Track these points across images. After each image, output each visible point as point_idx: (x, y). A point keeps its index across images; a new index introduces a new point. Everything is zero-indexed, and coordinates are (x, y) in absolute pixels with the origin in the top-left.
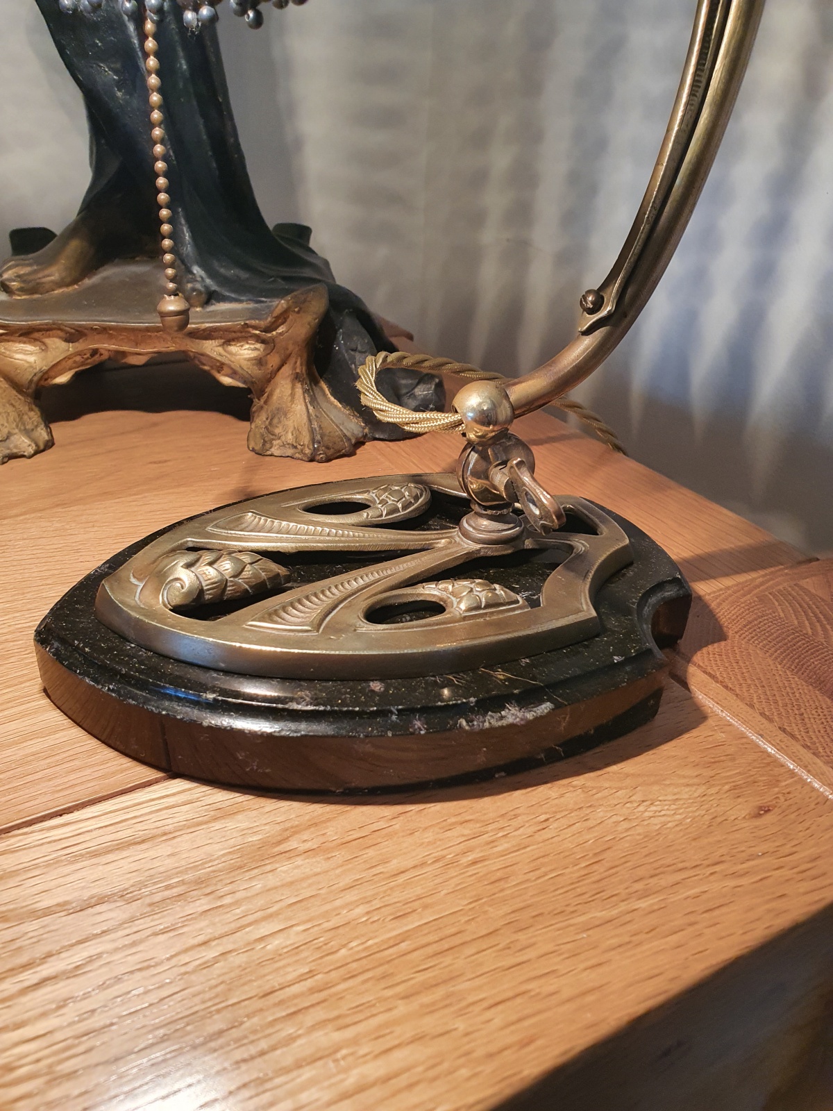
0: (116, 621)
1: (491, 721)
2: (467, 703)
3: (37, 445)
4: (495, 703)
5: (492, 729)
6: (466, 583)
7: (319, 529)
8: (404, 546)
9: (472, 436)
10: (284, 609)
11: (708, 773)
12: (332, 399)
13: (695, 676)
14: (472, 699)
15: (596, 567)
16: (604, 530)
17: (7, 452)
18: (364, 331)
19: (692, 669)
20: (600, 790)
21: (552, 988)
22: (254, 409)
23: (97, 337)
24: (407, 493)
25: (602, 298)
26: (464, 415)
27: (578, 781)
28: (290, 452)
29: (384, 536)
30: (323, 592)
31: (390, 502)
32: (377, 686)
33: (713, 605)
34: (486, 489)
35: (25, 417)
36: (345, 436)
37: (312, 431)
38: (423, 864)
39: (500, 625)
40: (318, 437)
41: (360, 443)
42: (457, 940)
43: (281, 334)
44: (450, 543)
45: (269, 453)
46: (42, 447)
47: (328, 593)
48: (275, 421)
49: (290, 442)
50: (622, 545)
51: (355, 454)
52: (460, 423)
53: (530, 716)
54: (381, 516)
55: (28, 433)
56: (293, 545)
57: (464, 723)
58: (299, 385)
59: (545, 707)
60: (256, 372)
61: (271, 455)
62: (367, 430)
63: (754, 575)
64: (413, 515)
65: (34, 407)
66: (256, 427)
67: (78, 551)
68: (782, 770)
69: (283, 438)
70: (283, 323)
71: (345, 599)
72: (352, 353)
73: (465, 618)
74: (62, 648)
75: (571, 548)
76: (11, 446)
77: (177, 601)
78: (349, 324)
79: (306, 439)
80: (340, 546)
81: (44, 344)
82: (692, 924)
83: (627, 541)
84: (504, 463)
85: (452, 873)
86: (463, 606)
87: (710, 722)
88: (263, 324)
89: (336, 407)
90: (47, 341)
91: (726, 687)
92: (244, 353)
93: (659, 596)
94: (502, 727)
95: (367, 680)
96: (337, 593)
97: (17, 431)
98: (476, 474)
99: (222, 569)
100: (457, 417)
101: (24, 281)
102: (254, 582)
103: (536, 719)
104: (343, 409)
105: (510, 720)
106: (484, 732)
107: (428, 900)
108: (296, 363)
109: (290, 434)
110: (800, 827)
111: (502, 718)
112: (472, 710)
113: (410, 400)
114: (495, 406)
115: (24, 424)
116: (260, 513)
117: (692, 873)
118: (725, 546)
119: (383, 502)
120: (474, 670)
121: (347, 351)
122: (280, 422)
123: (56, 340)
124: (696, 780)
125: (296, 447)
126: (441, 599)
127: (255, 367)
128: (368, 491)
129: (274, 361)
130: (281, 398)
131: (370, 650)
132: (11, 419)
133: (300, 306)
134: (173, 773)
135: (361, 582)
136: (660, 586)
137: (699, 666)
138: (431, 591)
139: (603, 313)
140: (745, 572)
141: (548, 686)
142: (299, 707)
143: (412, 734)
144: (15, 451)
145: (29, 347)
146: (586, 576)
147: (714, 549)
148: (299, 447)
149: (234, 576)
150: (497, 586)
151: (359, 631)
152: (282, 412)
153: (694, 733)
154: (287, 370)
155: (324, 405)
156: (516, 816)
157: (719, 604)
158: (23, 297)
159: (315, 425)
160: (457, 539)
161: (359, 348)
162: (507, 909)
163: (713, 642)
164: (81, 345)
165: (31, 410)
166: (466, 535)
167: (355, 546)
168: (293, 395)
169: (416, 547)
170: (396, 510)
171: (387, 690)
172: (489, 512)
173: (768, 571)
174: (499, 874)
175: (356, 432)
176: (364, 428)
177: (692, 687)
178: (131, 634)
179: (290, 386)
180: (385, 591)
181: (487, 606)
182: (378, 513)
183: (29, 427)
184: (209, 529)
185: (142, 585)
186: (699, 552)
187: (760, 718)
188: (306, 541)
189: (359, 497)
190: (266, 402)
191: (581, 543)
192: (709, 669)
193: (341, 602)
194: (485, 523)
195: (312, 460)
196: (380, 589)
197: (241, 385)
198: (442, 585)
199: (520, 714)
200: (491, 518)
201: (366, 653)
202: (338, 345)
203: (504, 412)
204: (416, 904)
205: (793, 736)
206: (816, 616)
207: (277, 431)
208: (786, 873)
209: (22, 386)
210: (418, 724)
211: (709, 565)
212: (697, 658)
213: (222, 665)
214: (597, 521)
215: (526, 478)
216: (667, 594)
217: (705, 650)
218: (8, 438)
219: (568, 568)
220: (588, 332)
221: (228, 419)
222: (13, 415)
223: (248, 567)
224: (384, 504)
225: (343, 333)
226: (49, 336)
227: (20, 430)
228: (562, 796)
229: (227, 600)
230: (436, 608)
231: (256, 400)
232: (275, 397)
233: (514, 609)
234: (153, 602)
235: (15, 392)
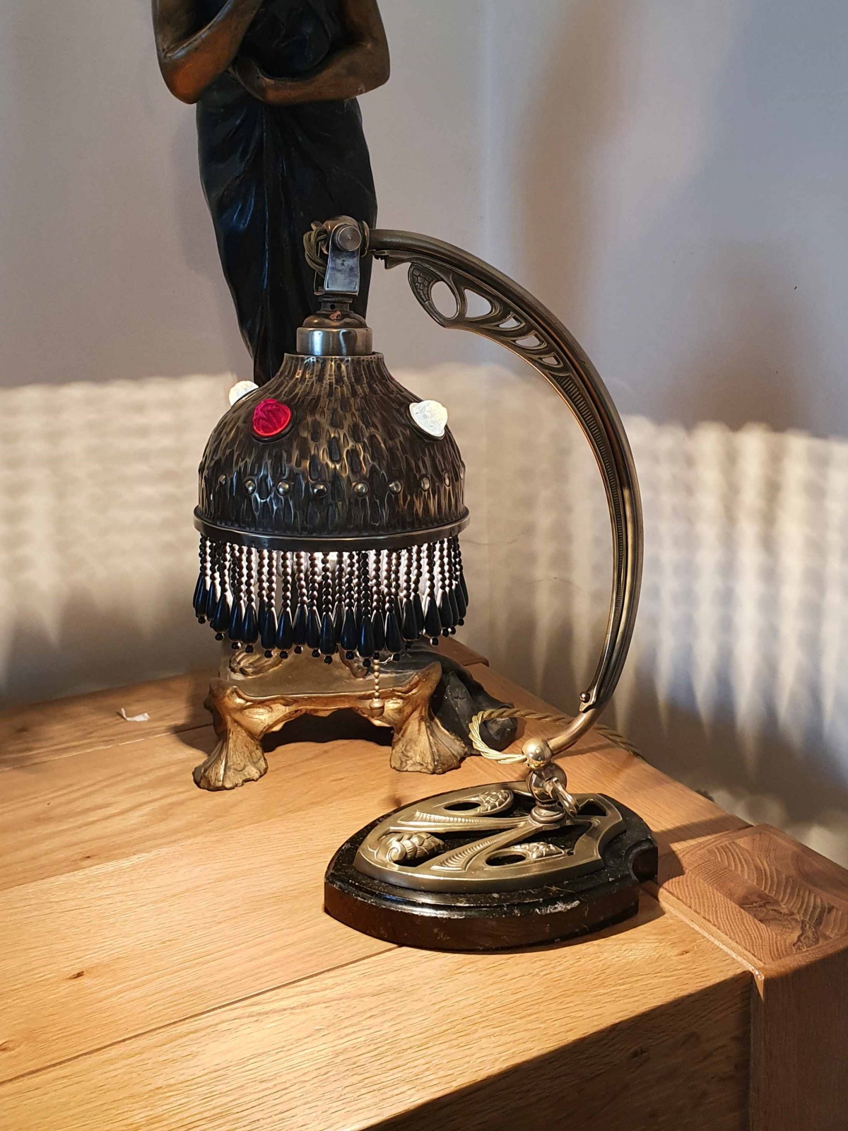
0: (368, 870)
1: (550, 910)
2: (539, 901)
3: (260, 772)
4: (553, 901)
5: (551, 913)
6: (535, 844)
7: (456, 819)
8: (502, 827)
9: (533, 766)
10: (447, 860)
11: (660, 937)
12: (443, 729)
13: (663, 894)
14: (541, 899)
15: (603, 834)
16: (609, 812)
17: (244, 778)
18: (462, 684)
19: (661, 890)
20: (606, 946)
21: (580, 1015)
22: (394, 741)
23: (304, 703)
24: (500, 796)
25: (589, 695)
26: (528, 756)
27: (595, 942)
28: (419, 768)
29: (490, 821)
30: (464, 852)
31: (491, 802)
32: (496, 895)
33: (680, 856)
34: (543, 793)
35: (253, 754)
36: (454, 755)
37: (433, 754)
38: (524, 975)
39: (554, 864)
40: (437, 758)
41: (463, 759)
42: (540, 1001)
43: (415, 694)
44: (526, 824)
45: (405, 769)
46: (263, 773)
47: (466, 852)
48: (408, 748)
49: (418, 761)
50: (617, 822)
51: (459, 767)
52: (526, 760)
53: (569, 907)
54: (487, 810)
55: (254, 764)
56: (443, 828)
57: (537, 910)
58: (423, 723)
59: (576, 903)
60: (397, 717)
61: (407, 771)
62: (466, 750)
63: (709, 837)
64: (504, 809)
65: (259, 747)
66: (396, 752)
67: (311, 839)
68: (700, 936)
69: (414, 759)
70: (415, 688)
71: (475, 855)
72: (455, 700)
73: (535, 862)
74: (342, 885)
75: (591, 824)
76: (246, 773)
77: (396, 858)
78: (454, 680)
79: (429, 759)
80: (468, 828)
81: (271, 708)
82: (643, 994)
83: (621, 819)
84: (550, 779)
85: (537, 978)
86: (534, 856)
87: (666, 915)
88: (404, 689)
89: (445, 734)
90: (273, 706)
91: (678, 899)
92: (391, 705)
93: (639, 849)
94: (556, 913)
95: (491, 893)
96: (470, 853)
97: (248, 763)
98: (537, 785)
99: (414, 842)
100: (524, 757)
101: (255, 667)
102: (429, 848)
103: (572, 908)
104: (450, 735)
105: (560, 909)
106: (547, 915)
107: (527, 988)
108: (422, 710)
109: (418, 756)
110: (701, 958)
111: (556, 908)
112: (541, 904)
113: (493, 725)
114: (542, 751)
115: (252, 758)
116: (423, 811)
117: (646, 976)
118: (695, 820)
119: (488, 802)
120: (542, 887)
121: (452, 699)
122: (411, 748)
123: (278, 705)
124: (655, 941)
125: (422, 765)
126: (523, 854)
127: (397, 714)
128: (478, 796)
129: (408, 709)
130: (412, 732)
131: (491, 877)
132: (246, 755)
133: (426, 677)
134: (401, 945)
135: (482, 847)
136: (639, 843)
137: (666, 889)
138: (518, 849)
139: (590, 703)
140: (703, 836)
141: (577, 893)
142: (461, 905)
143: (514, 916)
144: (248, 777)
145: (261, 710)
146: (597, 839)
147: (688, 823)
148: (424, 764)
149: (420, 845)
150: (551, 845)
151: (485, 869)
152: (413, 741)
153: (657, 920)
154: (416, 714)
155: (439, 734)
156: (565, 957)
157: (684, 856)
158: (254, 677)
159: (435, 749)
160: (530, 822)
161: (460, 696)
162: (561, 990)
163: (676, 877)
164: (293, 708)
165: (257, 749)
166: (534, 819)
167: (476, 827)
168: (419, 730)
169: (508, 827)
170: (495, 806)
171: (500, 896)
172: (545, 806)
173: (718, 835)
174: (558, 978)
175: (460, 751)
176: (464, 748)
177: (660, 899)
178: (377, 876)
179: (417, 724)
180: (495, 850)
181: (546, 856)
182: (485, 809)
183: (255, 760)
184: (399, 822)
185: (376, 852)
186: (678, 825)
187: (694, 913)
188: (451, 826)
189: (474, 800)
190: (402, 736)
191: (596, 821)
192: (671, 891)
193: (473, 857)
194: (544, 812)
195: (433, 773)
196: (491, 850)
197: (387, 725)
198: (523, 846)
199: (564, 906)
200: (546, 809)
201: (489, 879)
202: (447, 696)
203: (547, 753)
204: (521, 989)
205: (709, 921)
206: (739, 858)
207: (409, 754)
208: (690, 976)
209: (256, 735)
210: (516, 911)
211: (682, 833)
212: (666, 885)
213: (423, 888)
214: (606, 808)
215: (560, 788)
216: (643, 848)
217: (670, 881)
218: (244, 768)
219: (590, 835)
220: (585, 711)
221: (372, 745)
222: (247, 753)
223: (426, 841)
224: (489, 802)
225: (450, 688)
226: (275, 703)
227: (250, 763)
228: (588, 948)
229: (418, 858)
230: (520, 858)
231: (396, 735)
232: (408, 732)
233: (560, 857)
234: (384, 859)
235: (249, 739)
